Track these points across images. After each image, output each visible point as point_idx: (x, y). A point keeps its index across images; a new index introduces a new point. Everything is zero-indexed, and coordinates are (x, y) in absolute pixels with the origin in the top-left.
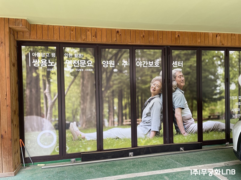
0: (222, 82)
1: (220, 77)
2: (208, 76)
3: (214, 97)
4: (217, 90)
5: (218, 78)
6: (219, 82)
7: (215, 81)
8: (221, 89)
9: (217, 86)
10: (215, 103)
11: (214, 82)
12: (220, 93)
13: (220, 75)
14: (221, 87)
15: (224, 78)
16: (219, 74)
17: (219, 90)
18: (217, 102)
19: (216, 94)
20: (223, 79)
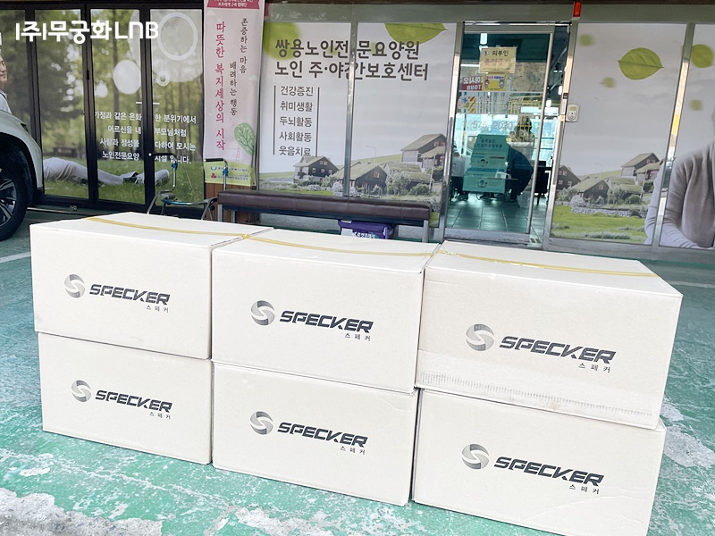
0: (77, 78)
1: (72, 67)
2: (50, 65)
3: (63, 109)
4: (67, 95)
5: (69, 70)
6: (71, 79)
7: (63, 75)
8: (77, 95)
9: (68, 87)
10: (65, 123)
11: (61, 79)
12: (75, 102)
13: (73, 63)
14: (76, 89)
15: (81, 69)
16: (71, 60)
17: (73, 95)
18: (69, 122)
19: (66, 104)
20: (80, 73)
